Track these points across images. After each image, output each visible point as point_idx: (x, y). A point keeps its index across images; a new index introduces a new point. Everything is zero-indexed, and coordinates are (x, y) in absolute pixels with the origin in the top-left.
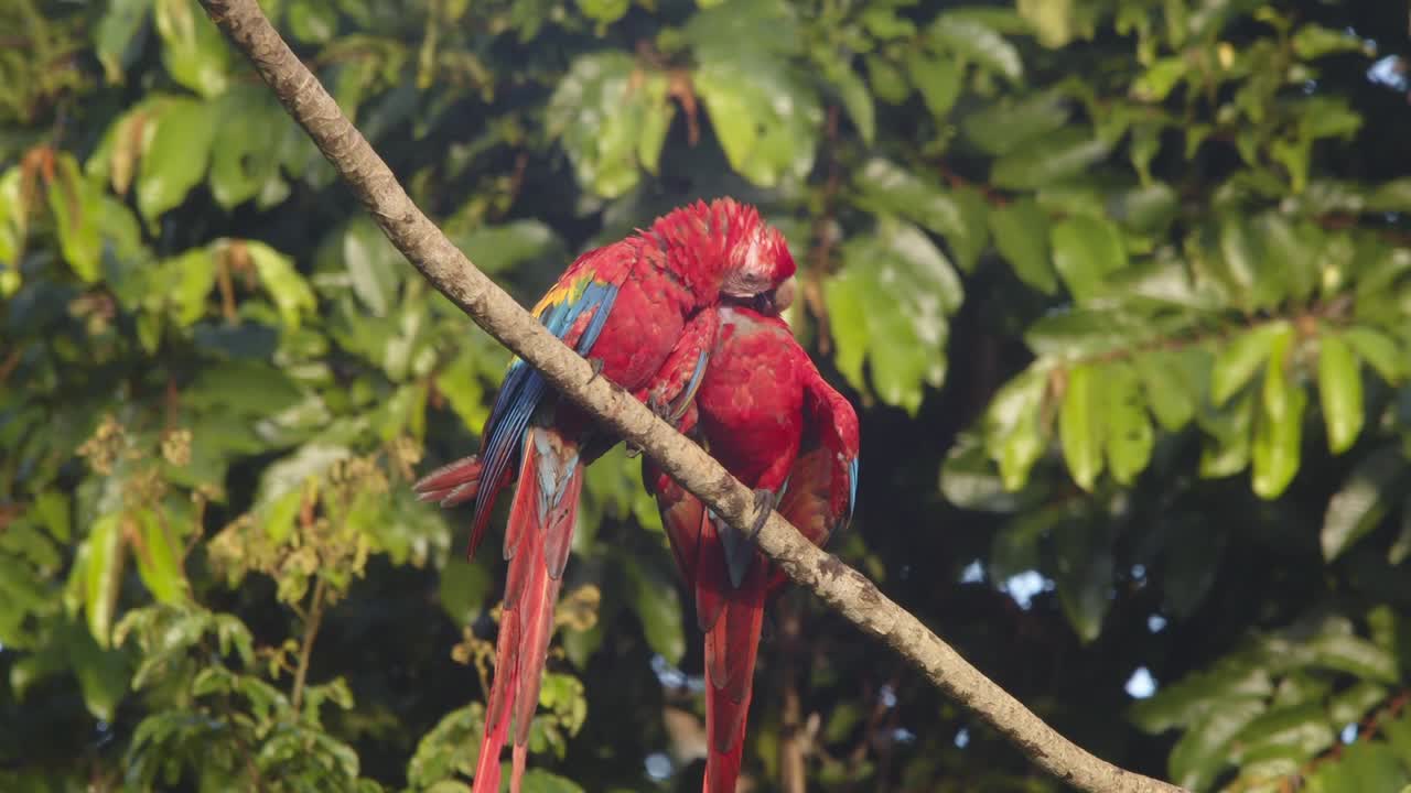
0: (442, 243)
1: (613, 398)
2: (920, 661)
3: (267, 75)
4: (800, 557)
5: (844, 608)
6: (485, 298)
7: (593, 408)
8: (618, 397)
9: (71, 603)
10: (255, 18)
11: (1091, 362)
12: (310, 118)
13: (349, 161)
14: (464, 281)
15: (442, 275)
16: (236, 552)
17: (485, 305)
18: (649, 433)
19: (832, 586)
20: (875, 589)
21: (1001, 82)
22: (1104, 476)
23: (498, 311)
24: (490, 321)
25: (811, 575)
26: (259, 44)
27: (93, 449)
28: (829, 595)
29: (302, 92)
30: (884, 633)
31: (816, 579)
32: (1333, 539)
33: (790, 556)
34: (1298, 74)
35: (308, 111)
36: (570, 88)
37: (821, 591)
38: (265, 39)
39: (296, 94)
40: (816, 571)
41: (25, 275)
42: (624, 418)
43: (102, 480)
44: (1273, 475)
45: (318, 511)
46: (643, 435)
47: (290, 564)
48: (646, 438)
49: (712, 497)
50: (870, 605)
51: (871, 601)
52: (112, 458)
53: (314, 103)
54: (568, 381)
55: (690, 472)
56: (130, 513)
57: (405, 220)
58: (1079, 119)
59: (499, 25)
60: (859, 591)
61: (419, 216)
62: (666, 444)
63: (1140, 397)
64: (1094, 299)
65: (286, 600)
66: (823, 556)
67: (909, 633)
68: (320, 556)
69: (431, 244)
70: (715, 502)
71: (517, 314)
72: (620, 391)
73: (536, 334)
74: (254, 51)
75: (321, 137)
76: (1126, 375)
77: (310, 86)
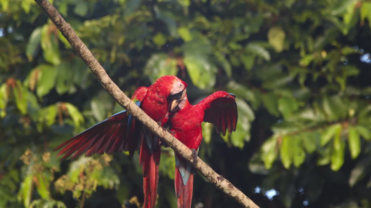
0: (118, 90)
1: (163, 132)
2: (244, 204)
3: (72, 44)
4: (212, 176)
5: (224, 189)
6: (129, 104)
7: (158, 134)
8: (164, 132)
9: (19, 198)
10: (69, 29)
11: (289, 135)
12: (84, 56)
13: (94, 67)
14: (124, 100)
15: (118, 98)
16: (62, 185)
17: (129, 106)
18: (172, 142)
19: (221, 183)
20: (232, 185)
21: (264, 61)
22: (292, 165)
23: (133, 108)
24: (131, 111)
25: (215, 180)
26: (70, 35)
27: (25, 158)
28: (220, 186)
29: (82, 48)
30: (234, 196)
31: (216, 181)
32: (352, 181)
33: (210, 175)
34: (343, 59)
35: (83, 54)
36: (151, 63)
37: (218, 185)
38: (72, 34)
39: (80, 49)
40: (216, 179)
41: (7, 112)
42: (166, 137)
43: (27, 166)
44: (337, 165)
45: (84, 174)
46: (171, 142)
47: (76, 188)
48: (172, 143)
49: (189, 159)
50: (231, 189)
51: (231, 188)
52: (29, 160)
53: (85, 52)
54: (151, 127)
55: (183, 152)
56: (35, 175)
57: (108, 83)
58: (285, 71)
59: (132, 46)
60: (228, 185)
61: (112, 82)
62: (177, 145)
63: (302, 145)
64: (289, 118)
65: (75, 198)
66: (218, 175)
67: (241, 196)
68: (85, 186)
69: (115, 90)
70: (190, 160)
71: (138, 109)
72: (165, 130)
73: (143, 114)
74: (69, 37)
75: (86, 61)
76: (297, 138)
77: (84, 47)
